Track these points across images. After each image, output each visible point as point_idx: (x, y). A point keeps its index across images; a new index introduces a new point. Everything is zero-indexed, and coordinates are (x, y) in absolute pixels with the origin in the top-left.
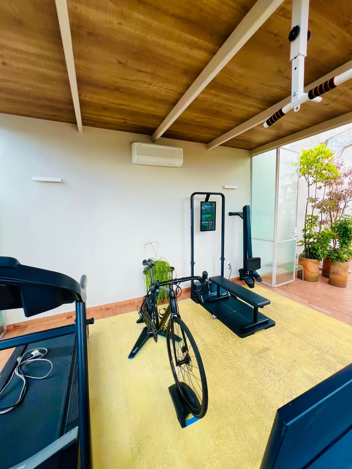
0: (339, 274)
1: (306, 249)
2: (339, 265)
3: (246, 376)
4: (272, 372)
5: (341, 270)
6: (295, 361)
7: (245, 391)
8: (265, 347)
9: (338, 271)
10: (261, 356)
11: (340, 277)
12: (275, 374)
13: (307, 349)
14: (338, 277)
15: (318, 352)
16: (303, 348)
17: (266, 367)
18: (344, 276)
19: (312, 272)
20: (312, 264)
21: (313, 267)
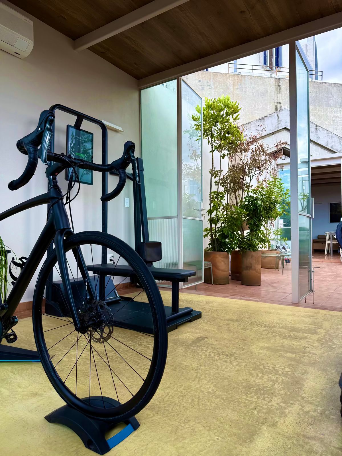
0: (253, 267)
1: (212, 240)
2: (252, 255)
3: (187, 367)
4: (221, 355)
5: (255, 262)
6: (244, 340)
7: (194, 381)
8: (200, 336)
9: (251, 264)
10: (198, 345)
11: (254, 272)
12: (227, 356)
13: (251, 328)
14: (251, 272)
15: (265, 329)
16: (246, 328)
17: (211, 352)
18: (257, 270)
19: (223, 271)
20: (222, 259)
21: (223, 263)
